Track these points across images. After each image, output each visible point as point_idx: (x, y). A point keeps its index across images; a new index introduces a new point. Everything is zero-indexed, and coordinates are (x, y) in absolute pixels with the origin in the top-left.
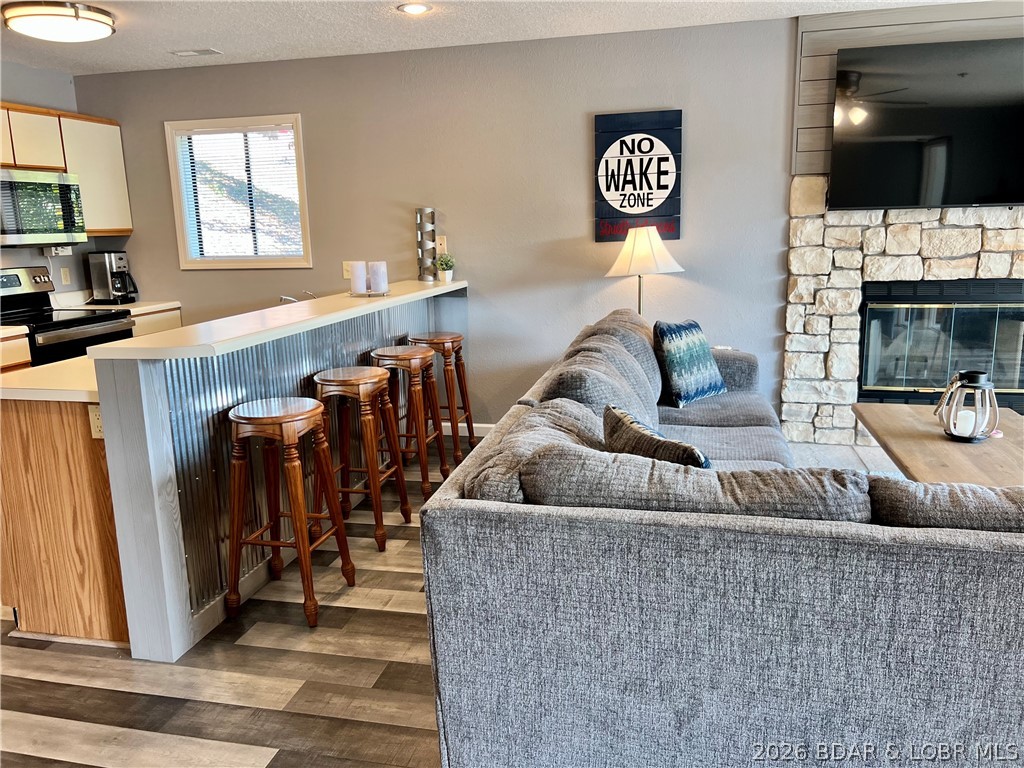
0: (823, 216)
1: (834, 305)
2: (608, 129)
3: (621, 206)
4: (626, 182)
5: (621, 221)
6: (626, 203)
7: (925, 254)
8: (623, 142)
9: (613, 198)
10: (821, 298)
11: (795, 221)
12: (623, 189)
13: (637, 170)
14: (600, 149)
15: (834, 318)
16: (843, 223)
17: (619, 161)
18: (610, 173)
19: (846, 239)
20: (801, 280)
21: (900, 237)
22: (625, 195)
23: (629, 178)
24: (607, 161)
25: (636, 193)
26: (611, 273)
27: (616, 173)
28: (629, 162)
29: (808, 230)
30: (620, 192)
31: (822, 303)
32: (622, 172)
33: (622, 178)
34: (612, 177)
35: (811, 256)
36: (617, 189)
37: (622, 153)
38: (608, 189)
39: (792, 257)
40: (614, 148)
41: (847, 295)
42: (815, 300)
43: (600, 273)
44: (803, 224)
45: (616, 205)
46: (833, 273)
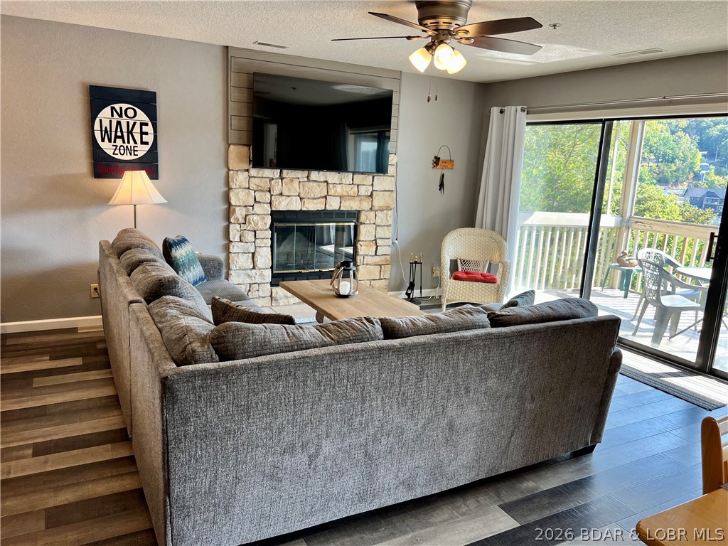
0: (247, 171)
1: (257, 224)
2: (99, 97)
3: (114, 154)
5: (114, 164)
6: (117, 152)
7: (302, 196)
8: (113, 109)
10: (249, 220)
11: (232, 172)
12: (115, 142)
13: (125, 129)
14: (94, 112)
15: (257, 232)
16: (260, 176)
17: (111, 121)
18: (104, 129)
19: (262, 184)
20: (237, 209)
21: (289, 186)
22: (117, 146)
23: (119, 134)
24: (101, 120)
25: (125, 145)
27: (108, 129)
28: (119, 123)
29: (240, 179)
30: (113, 143)
31: (250, 223)
32: (114, 129)
33: (113, 134)
34: (106, 133)
35: (242, 194)
36: (110, 141)
37: (112, 116)
38: (103, 140)
39: (232, 194)
40: (106, 112)
41: (263, 219)
42: (245, 221)
44: (237, 174)
45: (110, 153)
46: (255, 205)
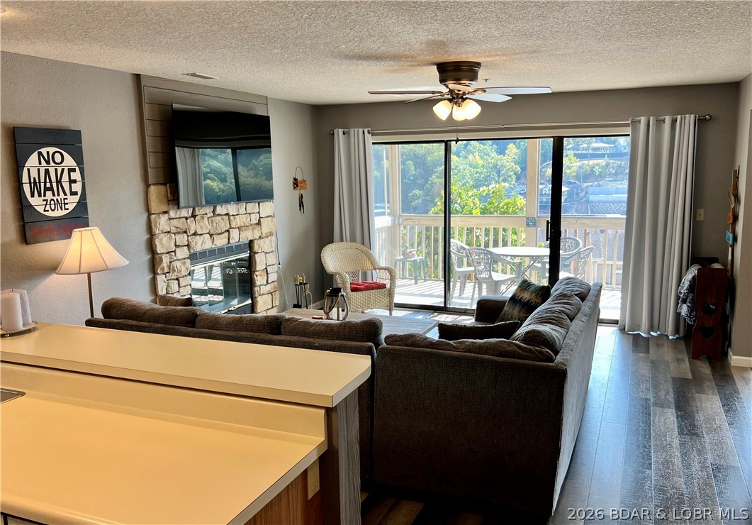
0: (165, 212)
1: (180, 271)
3: (45, 211)
7: (212, 232)
8: (40, 154)
10: (173, 267)
11: (153, 216)
12: (45, 195)
13: (54, 179)
15: (181, 279)
16: (178, 216)
17: (39, 170)
18: (32, 181)
19: (180, 226)
20: (163, 256)
21: (201, 223)
23: (48, 185)
24: (29, 170)
25: (55, 198)
27: (37, 180)
28: (47, 172)
29: (162, 223)
30: (43, 198)
31: (174, 271)
32: (42, 179)
33: (42, 185)
34: (35, 185)
35: (165, 238)
36: (40, 195)
37: (40, 163)
38: (32, 194)
39: (157, 242)
40: (33, 159)
41: (184, 263)
42: (170, 269)
44: (159, 218)
45: (40, 209)
46: (177, 249)
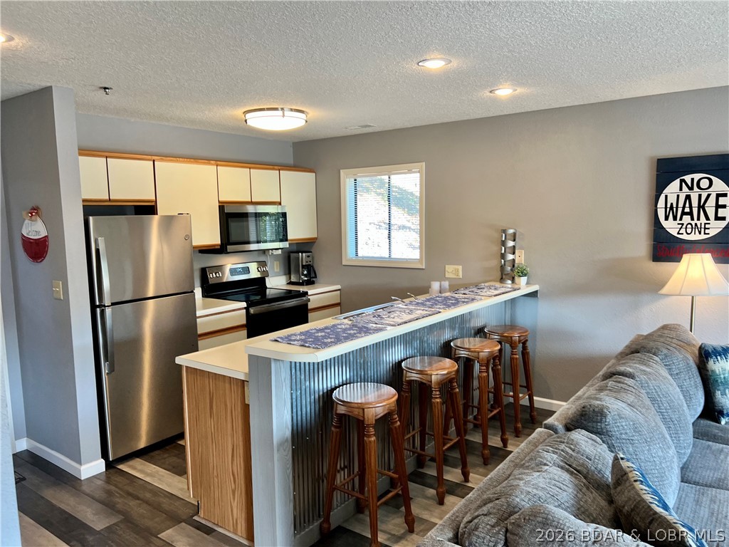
2: (668, 170)
3: (678, 233)
4: (683, 213)
5: (678, 245)
6: (683, 231)
8: (683, 181)
9: (671, 226)
12: (681, 219)
13: (695, 204)
14: (660, 185)
17: (678, 196)
18: (669, 206)
22: (683, 224)
23: (687, 210)
24: (666, 196)
25: (693, 223)
26: (664, 291)
27: (675, 206)
28: (688, 197)
30: (678, 221)
32: (681, 204)
33: (680, 210)
34: (671, 211)
36: (675, 219)
37: (681, 189)
38: (667, 218)
40: (674, 186)
43: (655, 287)
45: (674, 232)
